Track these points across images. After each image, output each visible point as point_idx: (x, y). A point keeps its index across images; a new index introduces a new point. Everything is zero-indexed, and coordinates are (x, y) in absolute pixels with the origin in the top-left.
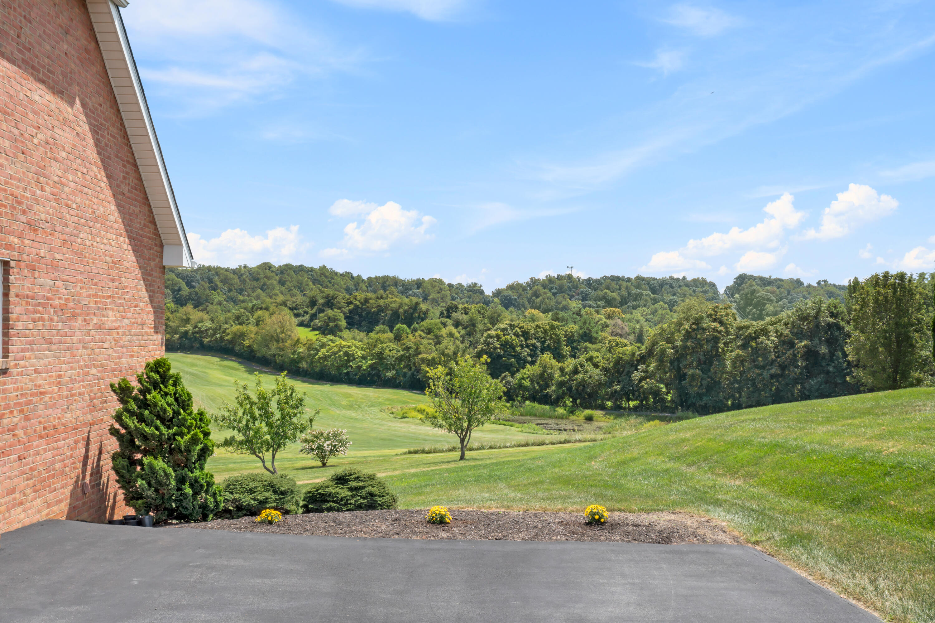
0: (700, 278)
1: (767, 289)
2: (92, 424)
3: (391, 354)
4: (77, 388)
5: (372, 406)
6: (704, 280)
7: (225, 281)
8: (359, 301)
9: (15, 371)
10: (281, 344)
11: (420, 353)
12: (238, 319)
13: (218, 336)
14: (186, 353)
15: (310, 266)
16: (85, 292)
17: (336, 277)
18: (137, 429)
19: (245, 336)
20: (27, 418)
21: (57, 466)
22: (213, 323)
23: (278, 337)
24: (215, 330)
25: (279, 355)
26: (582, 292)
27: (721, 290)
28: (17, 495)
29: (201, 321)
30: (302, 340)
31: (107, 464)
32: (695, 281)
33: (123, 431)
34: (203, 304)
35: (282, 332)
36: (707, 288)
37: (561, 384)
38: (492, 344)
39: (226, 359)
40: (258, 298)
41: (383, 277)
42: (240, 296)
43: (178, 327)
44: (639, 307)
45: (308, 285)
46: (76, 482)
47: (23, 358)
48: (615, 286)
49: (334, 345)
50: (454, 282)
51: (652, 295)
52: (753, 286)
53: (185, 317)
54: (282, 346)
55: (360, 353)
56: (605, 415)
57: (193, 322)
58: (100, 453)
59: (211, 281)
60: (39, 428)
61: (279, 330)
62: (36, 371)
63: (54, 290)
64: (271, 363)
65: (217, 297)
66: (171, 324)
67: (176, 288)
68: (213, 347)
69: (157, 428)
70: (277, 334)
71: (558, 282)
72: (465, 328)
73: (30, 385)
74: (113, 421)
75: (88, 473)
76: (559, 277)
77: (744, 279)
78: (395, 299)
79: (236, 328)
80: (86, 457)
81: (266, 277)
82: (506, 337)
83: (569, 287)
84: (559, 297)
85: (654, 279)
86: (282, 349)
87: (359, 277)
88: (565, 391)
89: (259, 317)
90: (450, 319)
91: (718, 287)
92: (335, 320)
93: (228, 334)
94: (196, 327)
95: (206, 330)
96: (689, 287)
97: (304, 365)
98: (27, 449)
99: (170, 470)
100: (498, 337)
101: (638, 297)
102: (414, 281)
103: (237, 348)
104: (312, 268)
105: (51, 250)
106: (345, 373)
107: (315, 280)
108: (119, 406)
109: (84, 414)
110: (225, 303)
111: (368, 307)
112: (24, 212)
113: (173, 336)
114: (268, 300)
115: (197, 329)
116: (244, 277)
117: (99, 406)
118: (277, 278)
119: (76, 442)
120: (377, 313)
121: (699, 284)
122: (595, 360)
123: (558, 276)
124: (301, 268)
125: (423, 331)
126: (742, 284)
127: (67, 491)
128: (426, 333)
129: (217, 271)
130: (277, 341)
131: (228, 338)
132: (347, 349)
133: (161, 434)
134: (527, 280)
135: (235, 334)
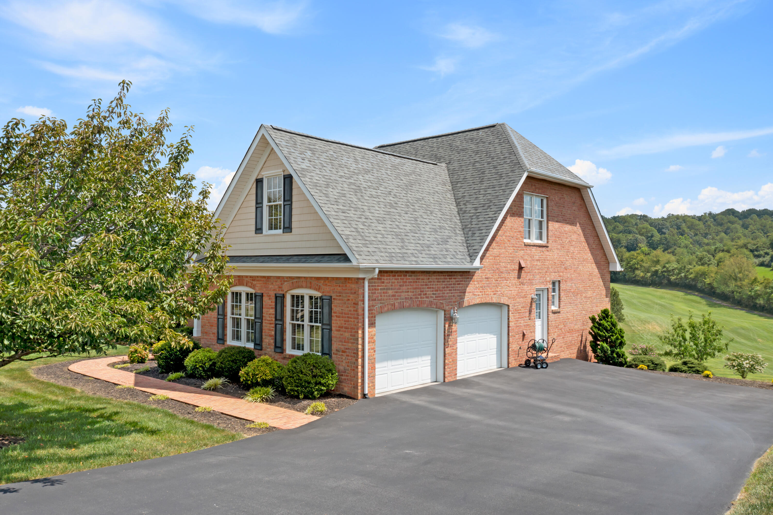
2: (583, 330)
4: (579, 317)
7: (691, 227)
9: (561, 312)
10: (739, 283)
12: (701, 261)
13: (683, 274)
14: (656, 288)
16: (581, 286)
18: (598, 333)
19: (707, 275)
20: (565, 326)
21: (573, 342)
22: (679, 263)
23: (736, 277)
24: (680, 270)
25: (737, 292)
28: (562, 348)
29: (668, 262)
30: (759, 279)
31: (588, 344)
33: (593, 333)
34: (671, 247)
35: (740, 272)
39: (690, 294)
40: (721, 241)
42: (705, 239)
43: (649, 267)
45: (771, 227)
46: (578, 348)
47: (564, 308)
53: (655, 259)
54: (740, 285)
57: (662, 263)
58: (586, 340)
59: (679, 228)
60: (568, 329)
61: (737, 270)
62: (567, 312)
63: (572, 287)
64: (729, 298)
65: (684, 241)
66: (644, 264)
67: (650, 235)
68: (678, 284)
69: (604, 333)
70: (735, 273)
73: (565, 316)
74: (590, 330)
75: (582, 346)
79: (699, 268)
80: (581, 341)
81: (730, 222)
86: (740, 287)
89: (721, 258)
93: (692, 273)
94: (664, 267)
95: (673, 270)
97: (761, 301)
98: (565, 335)
99: (608, 348)
103: (699, 285)
105: (571, 274)
108: (592, 325)
109: (581, 326)
110: (691, 246)
112: (564, 265)
113: (646, 274)
114: (730, 243)
115: (665, 269)
116: (709, 222)
117: (585, 324)
118: (741, 222)
119: (578, 335)
127: (576, 351)
129: (684, 218)
130: (736, 280)
131: (691, 276)
133: (606, 335)
135: (698, 273)
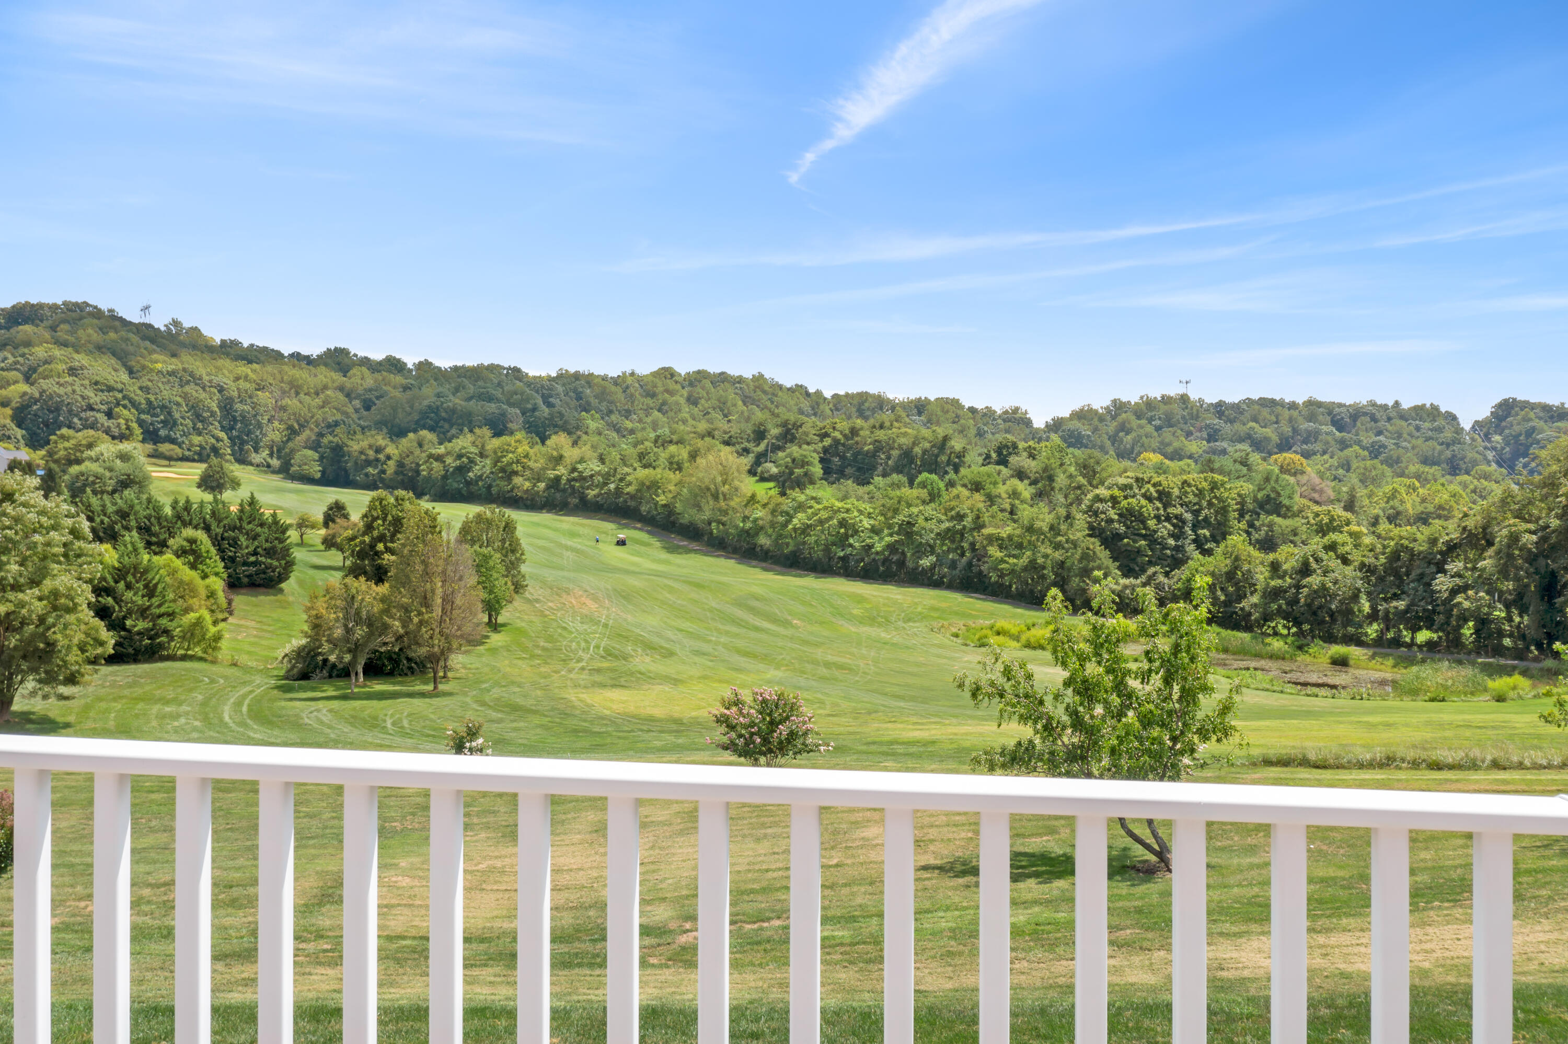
0: (1428, 405)
1: (1558, 428)
3: (928, 525)
5: (909, 620)
6: (1435, 408)
7: (602, 395)
8: (841, 433)
10: (722, 504)
11: (983, 526)
12: (642, 459)
13: (612, 486)
14: (556, 514)
15: (737, 374)
17: (780, 394)
19: (659, 488)
22: (603, 463)
23: (718, 491)
24: (607, 477)
25: (719, 522)
26: (1207, 426)
27: (1467, 425)
29: (582, 460)
30: (758, 498)
32: (1419, 410)
34: (571, 433)
35: (724, 482)
36: (1440, 422)
37: (1274, 594)
38: (1102, 513)
39: (626, 526)
40: (654, 424)
41: (858, 394)
42: (627, 422)
43: (544, 469)
44: (1315, 454)
45: (735, 405)
48: (1268, 416)
49: (820, 506)
50: (980, 405)
51: (1337, 433)
52: (1530, 420)
53: (555, 453)
54: (725, 507)
55: (866, 523)
56: (1373, 657)
57: (568, 461)
59: (579, 397)
61: (719, 479)
64: (702, 535)
65: (592, 422)
66: (531, 464)
67: (529, 406)
68: (603, 505)
70: (715, 486)
71: (1163, 408)
72: (1034, 483)
76: (1166, 400)
77: (1512, 408)
78: (903, 430)
79: (643, 473)
81: (667, 391)
82: (1130, 500)
83: (1183, 417)
84: (1167, 434)
85: (1340, 405)
86: (725, 513)
87: (818, 393)
88: (1284, 607)
89: (673, 457)
90: (1006, 467)
91: (1461, 420)
92: (804, 463)
93: (630, 484)
94: (574, 470)
95: (592, 476)
96: (1407, 420)
97: (764, 541)
100: (1114, 500)
101: (1311, 437)
102: (912, 402)
103: (644, 509)
104: (740, 377)
106: (840, 558)
107: (746, 397)
110: (606, 432)
111: (857, 443)
113: (535, 485)
114: (683, 428)
115: (576, 474)
116: (632, 390)
118: (685, 393)
120: (874, 455)
121: (1425, 416)
122: (1341, 550)
123: (1163, 397)
124: (723, 378)
125: (964, 486)
126: (1506, 417)
128: (971, 490)
129: (589, 379)
130: (716, 497)
131: (630, 489)
132: (845, 515)
134: (1107, 402)
135: (643, 484)
